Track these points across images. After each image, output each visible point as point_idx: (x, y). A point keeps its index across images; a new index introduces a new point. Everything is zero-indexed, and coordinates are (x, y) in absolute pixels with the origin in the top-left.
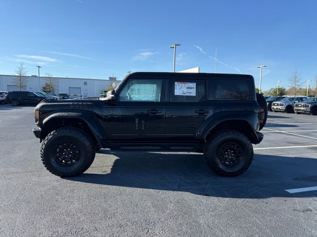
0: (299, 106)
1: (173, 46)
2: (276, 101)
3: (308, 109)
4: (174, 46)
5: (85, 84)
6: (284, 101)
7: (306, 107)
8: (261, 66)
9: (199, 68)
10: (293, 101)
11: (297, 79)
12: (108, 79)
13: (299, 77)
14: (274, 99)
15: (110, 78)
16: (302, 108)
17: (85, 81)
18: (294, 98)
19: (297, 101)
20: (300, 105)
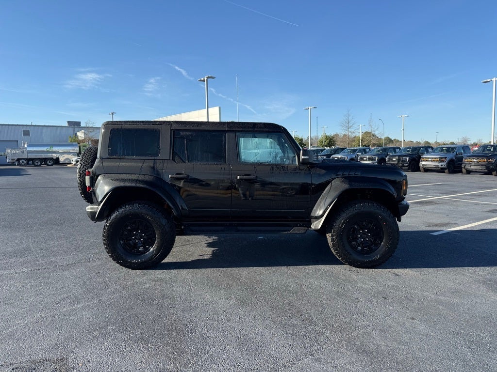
0: (365, 159)
1: (202, 79)
2: (334, 154)
3: (376, 163)
4: (206, 79)
5: (26, 133)
6: (345, 154)
7: (372, 160)
8: (310, 108)
9: (220, 108)
10: (356, 154)
11: (350, 124)
12: (66, 124)
13: (353, 122)
14: (331, 152)
15: (69, 122)
16: (367, 162)
17: (26, 129)
18: (357, 149)
19: (360, 154)
20: (365, 157)
